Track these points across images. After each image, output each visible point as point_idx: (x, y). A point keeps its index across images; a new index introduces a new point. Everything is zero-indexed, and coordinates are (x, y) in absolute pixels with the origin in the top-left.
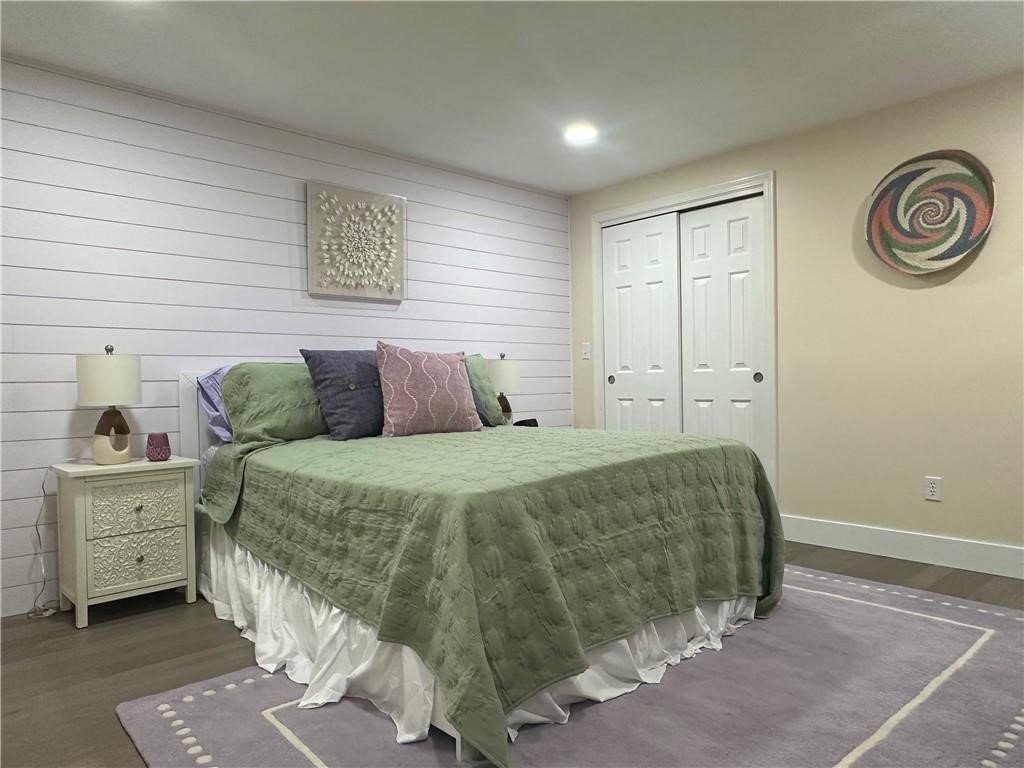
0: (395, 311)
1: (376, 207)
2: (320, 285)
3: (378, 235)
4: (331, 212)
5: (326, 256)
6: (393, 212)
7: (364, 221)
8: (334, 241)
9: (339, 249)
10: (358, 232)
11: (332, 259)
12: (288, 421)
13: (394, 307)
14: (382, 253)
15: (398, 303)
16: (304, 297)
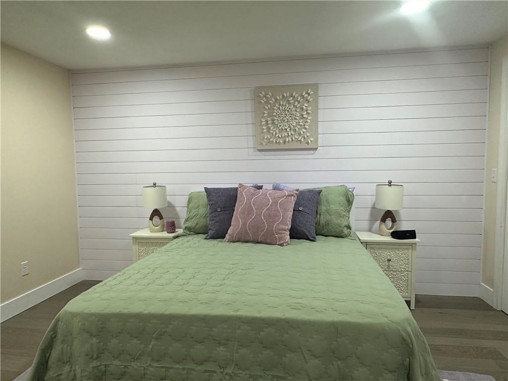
0: (313, 154)
1: (296, 93)
2: (261, 144)
3: (298, 110)
4: (267, 103)
5: (264, 128)
6: (309, 94)
7: (289, 103)
8: (269, 119)
9: (273, 123)
10: (285, 110)
11: (269, 129)
12: (197, 224)
13: (312, 152)
14: (301, 121)
15: (316, 149)
16: (255, 151)
